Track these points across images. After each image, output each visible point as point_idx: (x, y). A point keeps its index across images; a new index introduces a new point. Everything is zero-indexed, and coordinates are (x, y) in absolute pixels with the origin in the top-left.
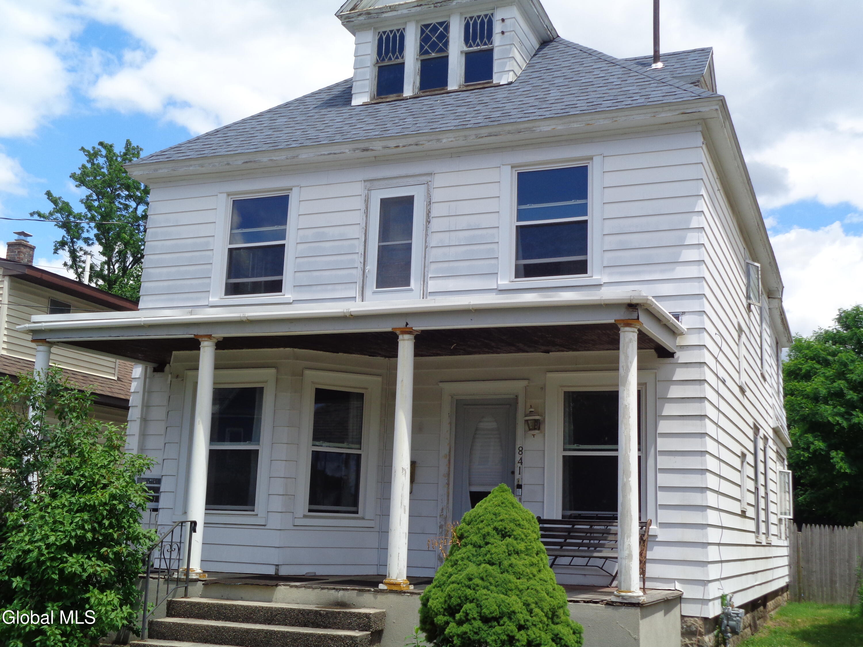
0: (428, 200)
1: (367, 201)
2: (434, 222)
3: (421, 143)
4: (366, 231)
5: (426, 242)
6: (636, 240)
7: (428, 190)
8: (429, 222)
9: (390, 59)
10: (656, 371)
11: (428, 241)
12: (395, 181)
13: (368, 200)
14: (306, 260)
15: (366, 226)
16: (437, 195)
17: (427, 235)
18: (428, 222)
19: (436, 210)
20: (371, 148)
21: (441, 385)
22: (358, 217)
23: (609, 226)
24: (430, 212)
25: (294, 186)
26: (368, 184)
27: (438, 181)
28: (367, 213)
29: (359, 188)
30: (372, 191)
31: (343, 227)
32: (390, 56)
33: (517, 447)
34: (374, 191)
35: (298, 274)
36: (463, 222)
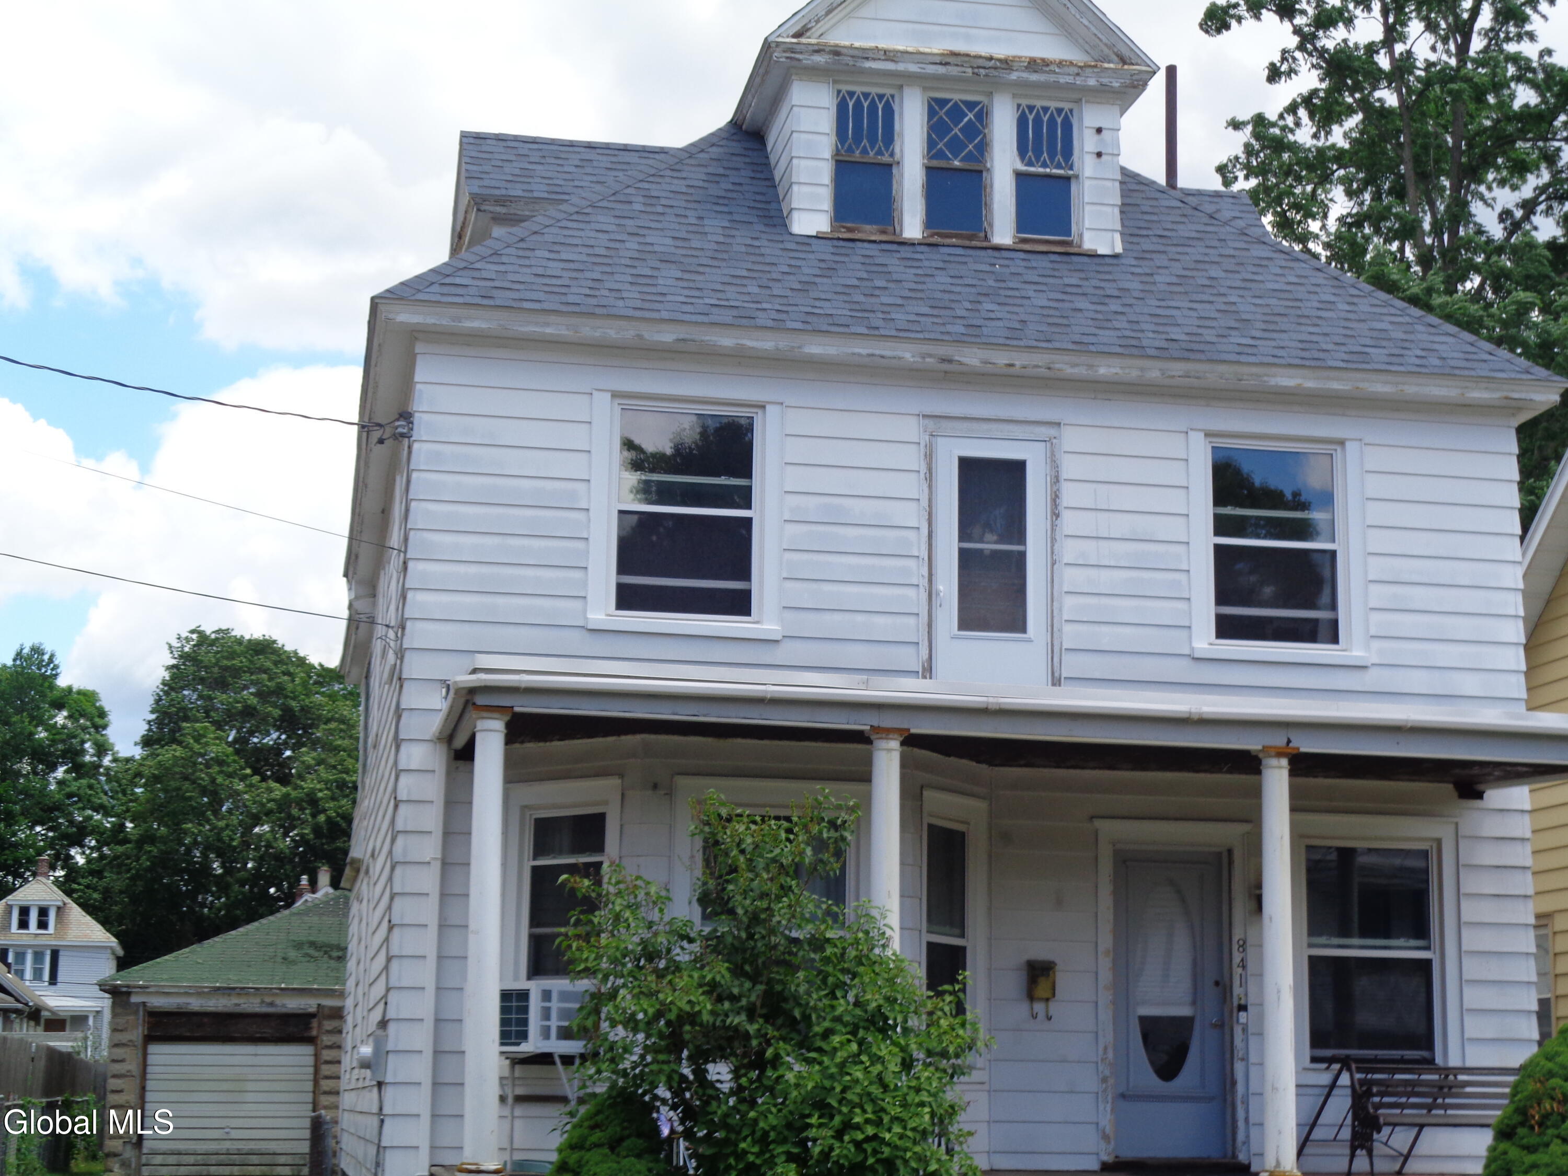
0: (1053, 474)
1: (930, 457)
2: (1067, 517)
3: (1057, 366)
4: (930, 514)
5: (1052, 553)
6: (1420, 596)
7: (1053, 454)
8: (1058, 516)
9: (865, 152)
10: (1455, 820)
11: (1056, 552)
12: (985, 426)
13: (931, 455)
14: (805, 556)
15: (930, 506)
16: (1070, 467)
17: (1053, 540)
18: (1056, 515)
19: (1070, 495)
20: (957, 358)
21: (1098, 823)
22: (912, 486)
23: (1376, 569)
24: (1057, 496)
25: (769, 403)
26: (930, 424)
27: (1071, 439)
28: (931, 480)
29: (911, 429)
30: (939, 439)
31: (881, 502)
32: (865, 147)
33: (1235, 939)
34: (944, 439)
35: (789, 585)
36: (1121, 525)
